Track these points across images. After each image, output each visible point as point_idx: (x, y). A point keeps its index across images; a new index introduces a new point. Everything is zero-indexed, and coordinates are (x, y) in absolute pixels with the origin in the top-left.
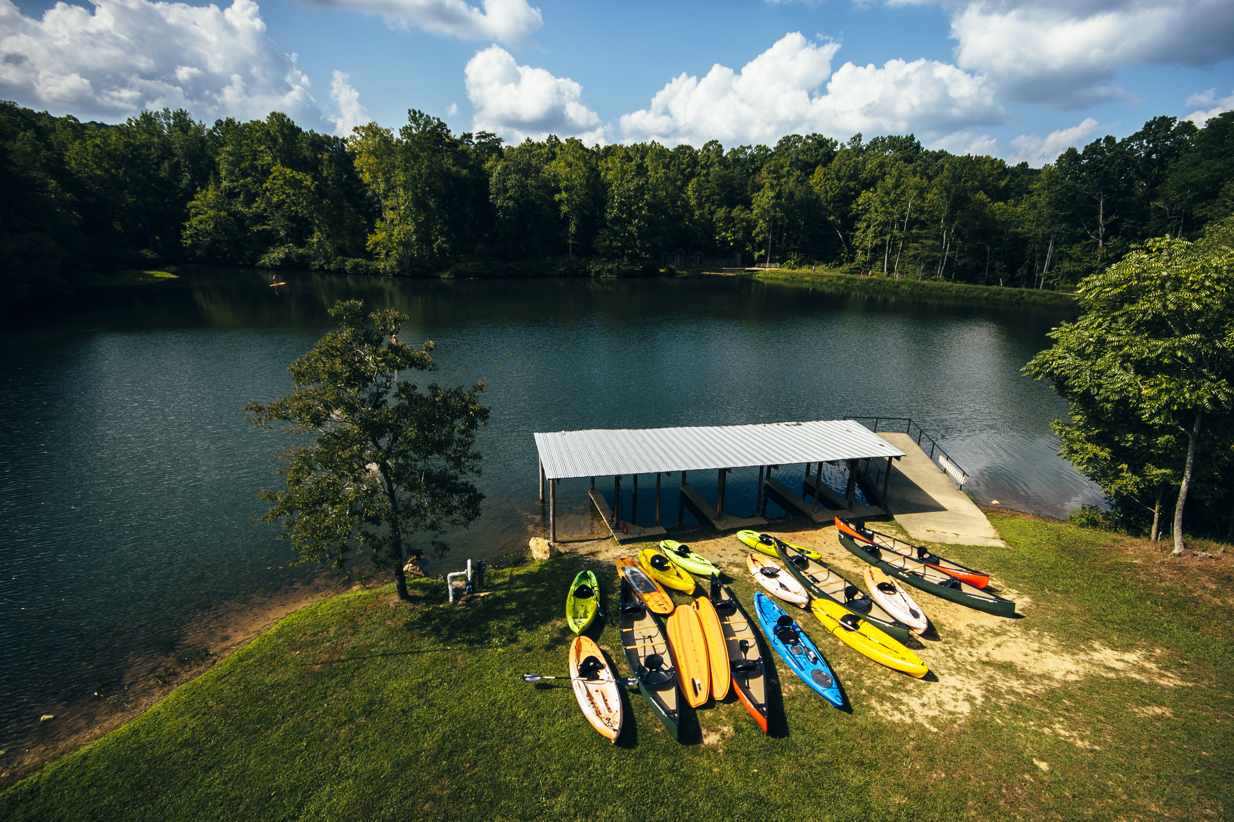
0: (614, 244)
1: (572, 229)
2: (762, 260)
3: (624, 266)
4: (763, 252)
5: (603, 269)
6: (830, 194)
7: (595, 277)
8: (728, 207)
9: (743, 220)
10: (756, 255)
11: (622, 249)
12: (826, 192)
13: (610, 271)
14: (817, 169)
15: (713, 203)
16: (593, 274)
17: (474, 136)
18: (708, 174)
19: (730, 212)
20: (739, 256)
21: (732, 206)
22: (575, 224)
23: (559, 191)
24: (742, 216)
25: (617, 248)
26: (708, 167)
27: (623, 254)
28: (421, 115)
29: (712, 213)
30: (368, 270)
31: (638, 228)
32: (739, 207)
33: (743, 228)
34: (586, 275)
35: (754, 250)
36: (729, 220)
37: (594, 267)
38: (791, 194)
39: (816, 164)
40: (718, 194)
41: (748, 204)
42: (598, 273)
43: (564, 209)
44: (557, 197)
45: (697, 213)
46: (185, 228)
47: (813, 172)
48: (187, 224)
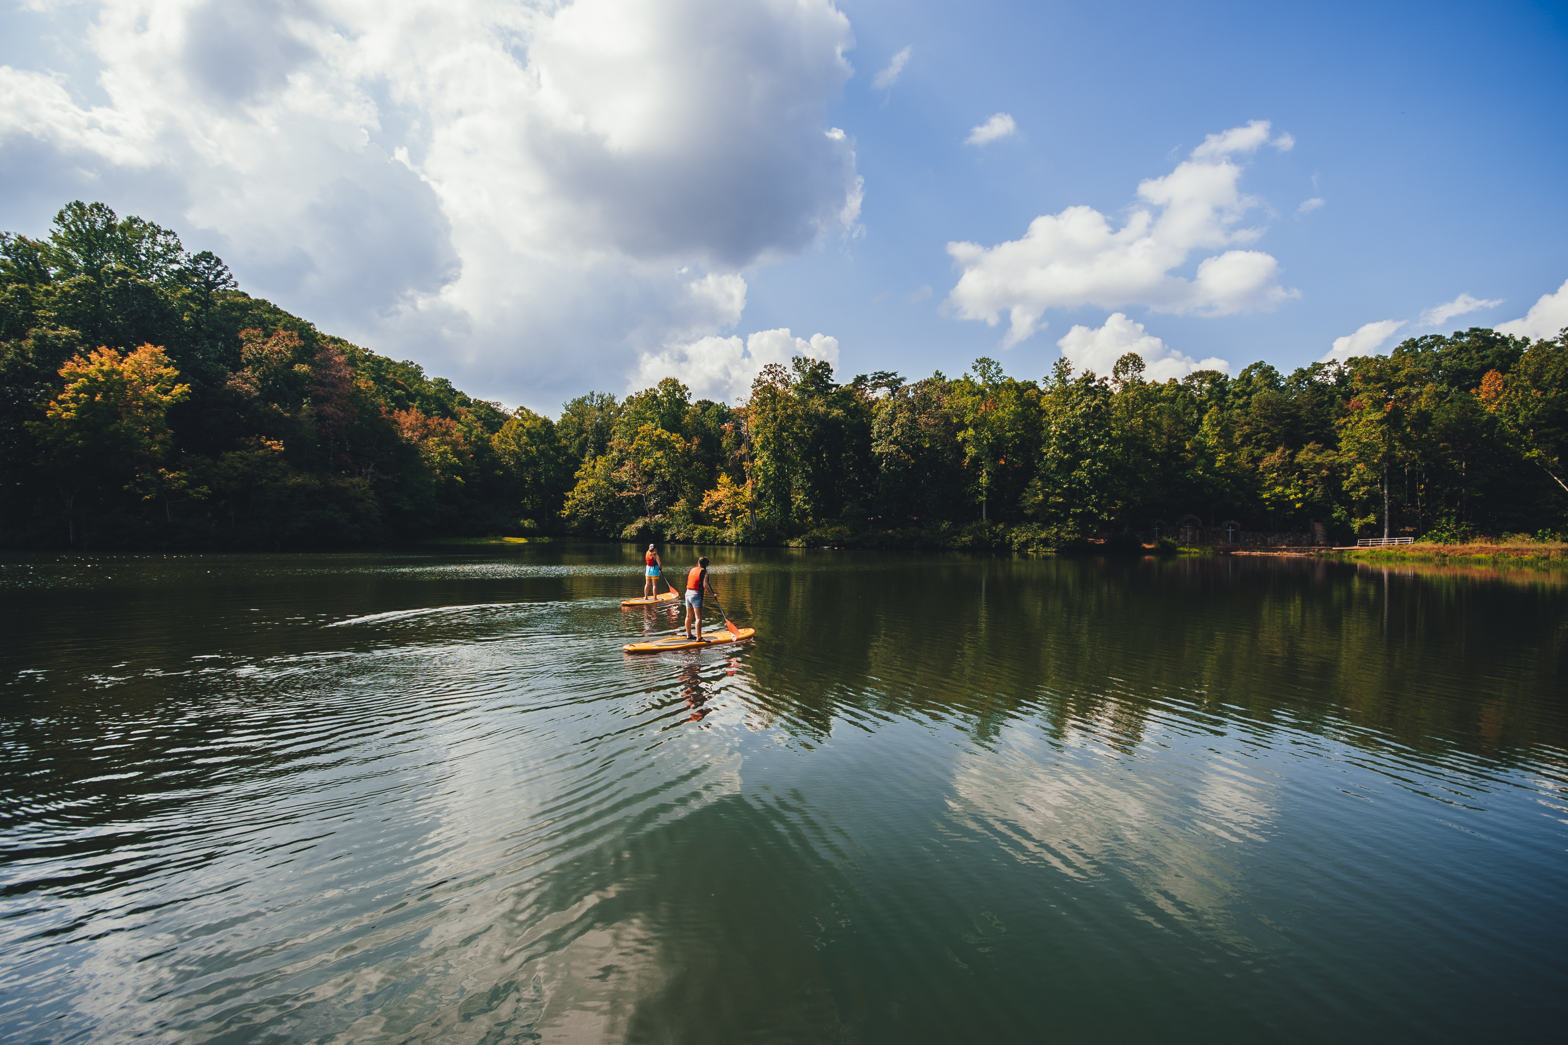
0: (1051, 499)
1: (984, 480)
2: (1373, 532)
3: (1069, 533)
4: (1372, 518)
5: (1033, 539)
6: (1523, 413)
7: (1019, 551)
8: (1287, 447)
9: (1320, 466)
10: (1357, 524)
11: (1065, 507)
12: (1515, 412)
13: (1045, 542)
14: (1486, 378)
15: (1258, 444)
16: (1015, 547)
17: (869, 378)
18: (1247, 404)
19: (1292, 456)
20: (1319, 528)
21: (1296, 445)
22: (988, 473)
23: (962, 427)
24: (1318, 460)
25: (1057, 505)
26: (1250, 394)
27: (1068, 516)
28: (806, 361)
29: (1256, 460)
30: (715, 539)
31: (1090, 472)
32: (1311, 446)
33: (1323, 479)
34: (1005, 549)
35: (1351, 515)
36: (1289, 468)
37: (1018, 535)
38: (1424, 418)
39: (1484, 370)
40: (1266, 430)
41: (1330, 442)
42: (1025, 545)
43: (971, 451)
44: (960, 436)
45: (1221, 457)
46: (568, 499)
47: (1478, 384)
48: (569, 494)
